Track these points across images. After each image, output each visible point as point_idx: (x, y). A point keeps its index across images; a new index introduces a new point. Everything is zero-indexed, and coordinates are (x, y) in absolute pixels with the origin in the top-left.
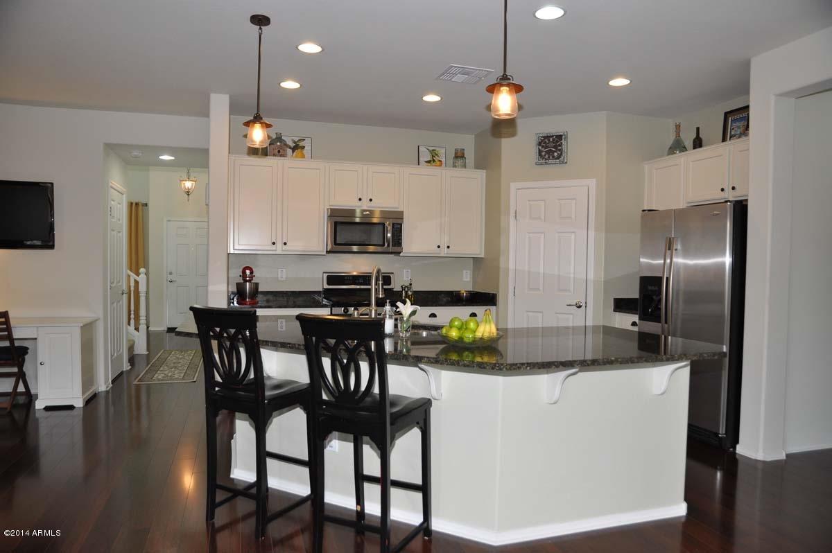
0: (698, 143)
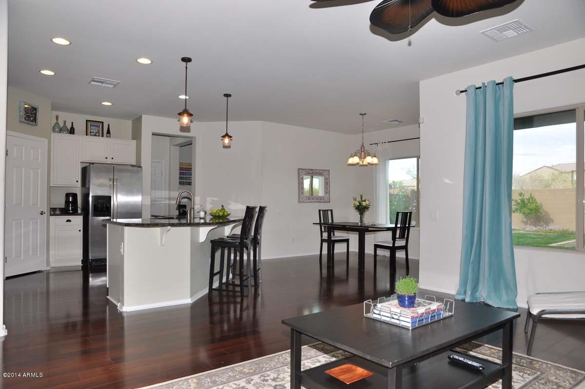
0: (72, 131)
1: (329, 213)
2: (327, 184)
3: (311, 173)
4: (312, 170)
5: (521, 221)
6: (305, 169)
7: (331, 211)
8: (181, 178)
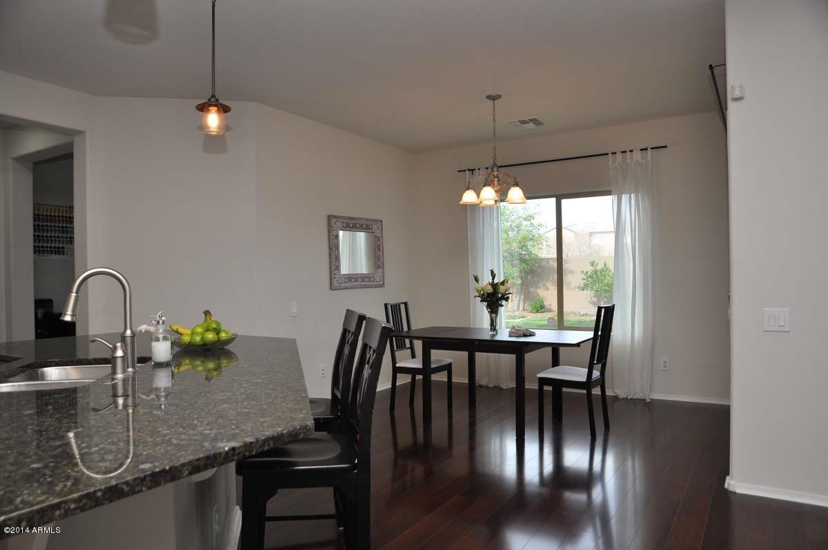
1: (403, 307)
2: (379, 250)
3: (351, 225)
4: (352, 219)
5: (589, 302)
6: (343, 218)
7: (406, 304)
8: (37, 238)
